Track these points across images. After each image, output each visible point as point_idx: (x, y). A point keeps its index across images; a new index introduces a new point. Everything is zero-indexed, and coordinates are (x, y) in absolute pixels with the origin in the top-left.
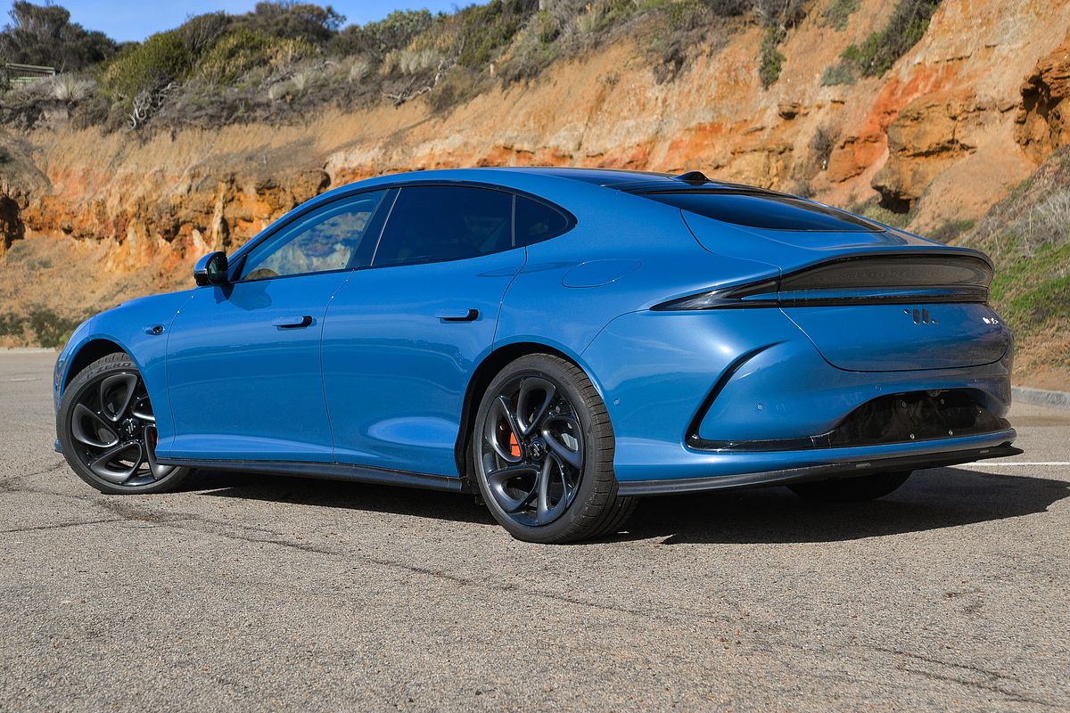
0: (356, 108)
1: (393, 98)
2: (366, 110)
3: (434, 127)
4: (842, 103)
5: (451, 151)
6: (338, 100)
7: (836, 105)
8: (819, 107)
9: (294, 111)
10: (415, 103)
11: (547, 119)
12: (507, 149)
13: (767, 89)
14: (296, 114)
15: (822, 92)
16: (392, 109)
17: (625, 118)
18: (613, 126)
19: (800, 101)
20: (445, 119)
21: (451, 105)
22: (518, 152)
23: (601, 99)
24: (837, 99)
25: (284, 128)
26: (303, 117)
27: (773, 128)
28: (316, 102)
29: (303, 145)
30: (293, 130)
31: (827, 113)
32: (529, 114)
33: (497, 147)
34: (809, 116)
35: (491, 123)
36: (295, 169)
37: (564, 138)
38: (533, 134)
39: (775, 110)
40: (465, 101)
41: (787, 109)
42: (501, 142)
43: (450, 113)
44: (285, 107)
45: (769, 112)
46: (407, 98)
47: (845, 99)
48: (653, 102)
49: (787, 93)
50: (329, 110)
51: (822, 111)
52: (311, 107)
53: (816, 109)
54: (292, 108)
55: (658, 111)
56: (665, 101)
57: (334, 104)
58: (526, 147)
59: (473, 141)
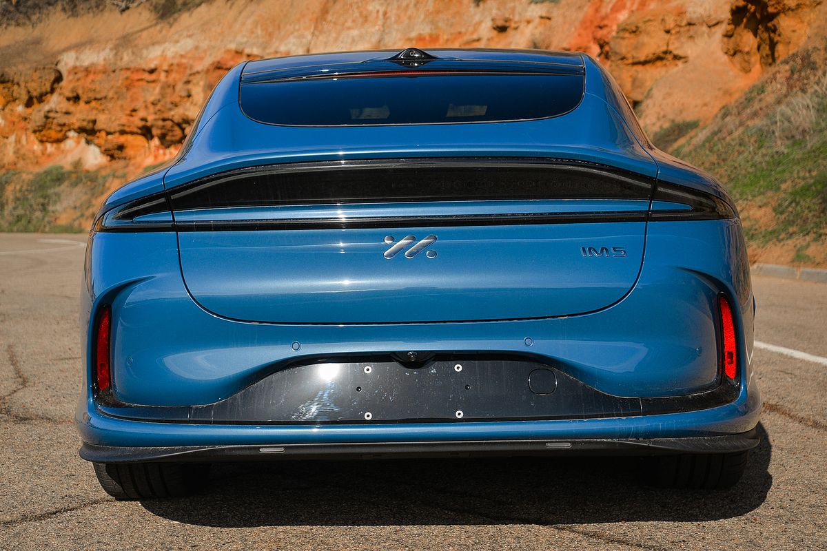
0: (82, 12)
1: (117, 5)
2: (91, 15)
3: (161, 31)
4: (549, 19)
5: (183, 53)
6: (63, 5)
7: (543, 21)
8: (529, 22)
9: (21, 13)
10: (140, 9)
11: (273, 27)
12: (238, 53)
13: (478, 5)
14: (22, 16)
15: (530, 9)
16: (117, 12)
17: (349, 28)
18: (339, 34)
19: (511, 17)
20: (171, 26)
21: (174, 13)
22: (249, 56)
23: (325, 11)
24: (544, 15)
25: (11, 28)
26: (29, 19)
27: (488, 40)
28: (41, 5)
29: (33, 43)
30: (20, 30)
31: (536, 28)
32: (256, 23)
33: (228, 51)
34: (519, 30)
35: (219, 30)
36: (28, 66)
37: (294, 44)
38: (261, 40)
39: (488, 24)
40: (189, 10)
41: (500, 23)
42: (233, 46)
43: (175, 20)
44: (12, 9)
45: (483, 25)
46: (131, 5)
47: (550, 16)
48: (374, 15)
49: (499, 9)
50: (55, 13)
51: (531, 26)
52: (37, 10)
53: (526, 24)
54: (18, 10)
55: (380, 23)
56: (385, 14)
57: (59, 7)
58: (255, 51)
59: (204, 45)
